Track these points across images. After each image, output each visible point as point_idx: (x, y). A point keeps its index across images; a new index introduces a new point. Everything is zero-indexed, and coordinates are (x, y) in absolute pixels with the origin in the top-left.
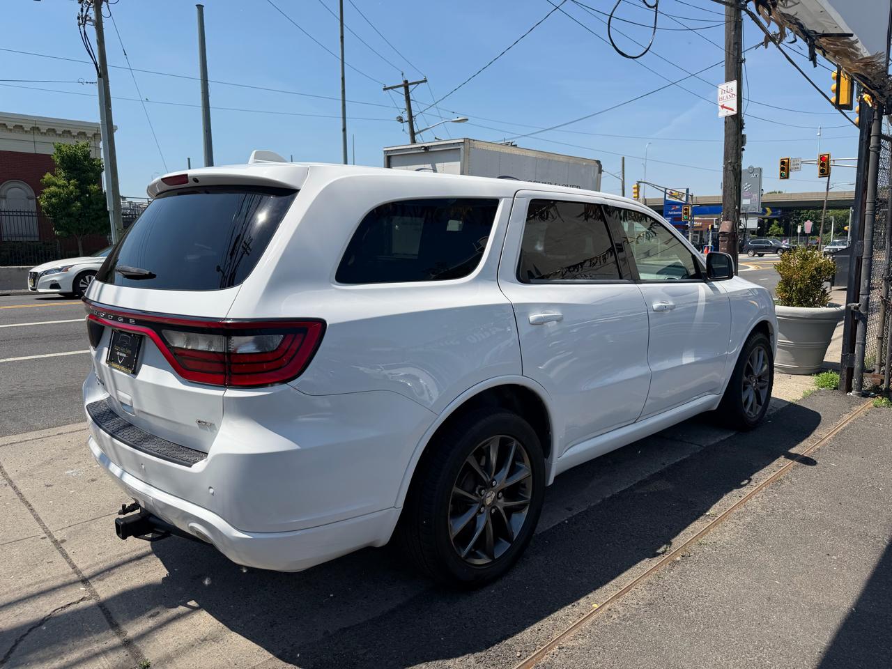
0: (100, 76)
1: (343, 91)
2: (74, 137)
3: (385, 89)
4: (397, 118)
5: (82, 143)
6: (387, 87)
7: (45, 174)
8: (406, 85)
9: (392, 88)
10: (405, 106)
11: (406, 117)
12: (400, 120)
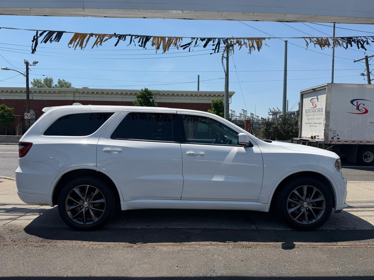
0: (226, 76)
1: (333, 66)
2: (217, 97)
3: (355, 62)
4: (361, 74)
5: (220, 98)
6: (356, 60)
7: (208, 110)
8: (367, 58)
9: (358, 61)
10: (366, 68)
11: (366, 73)
12: (363, 75)
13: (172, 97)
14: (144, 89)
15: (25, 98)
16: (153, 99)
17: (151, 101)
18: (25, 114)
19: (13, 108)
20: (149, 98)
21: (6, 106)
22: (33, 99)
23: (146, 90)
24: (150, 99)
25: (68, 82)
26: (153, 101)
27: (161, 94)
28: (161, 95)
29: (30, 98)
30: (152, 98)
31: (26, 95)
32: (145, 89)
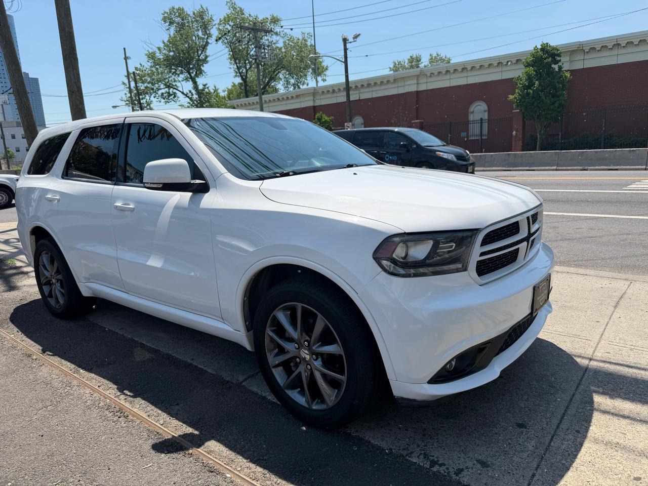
13: (615, 52)
14: (539, 47)
15: (345, 100)
16: (560, 64)
17: (557, 69)
18: (346, 124)
19: (333, 117)
20: (549, 65)
21: (324, 116)
22: (361, 99)
23: (545, 49)
24: (553, 66)
25: (445, 57)
26: (560, 68)
27: (587, 49)
28: (587, 52)
29: (352, 98)
30: (556, 62)
31: (345, 93)
32: (541, 45)
